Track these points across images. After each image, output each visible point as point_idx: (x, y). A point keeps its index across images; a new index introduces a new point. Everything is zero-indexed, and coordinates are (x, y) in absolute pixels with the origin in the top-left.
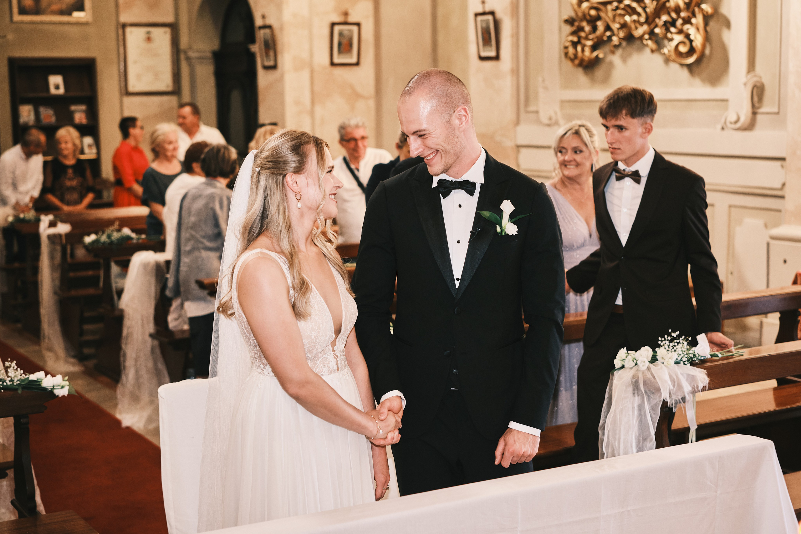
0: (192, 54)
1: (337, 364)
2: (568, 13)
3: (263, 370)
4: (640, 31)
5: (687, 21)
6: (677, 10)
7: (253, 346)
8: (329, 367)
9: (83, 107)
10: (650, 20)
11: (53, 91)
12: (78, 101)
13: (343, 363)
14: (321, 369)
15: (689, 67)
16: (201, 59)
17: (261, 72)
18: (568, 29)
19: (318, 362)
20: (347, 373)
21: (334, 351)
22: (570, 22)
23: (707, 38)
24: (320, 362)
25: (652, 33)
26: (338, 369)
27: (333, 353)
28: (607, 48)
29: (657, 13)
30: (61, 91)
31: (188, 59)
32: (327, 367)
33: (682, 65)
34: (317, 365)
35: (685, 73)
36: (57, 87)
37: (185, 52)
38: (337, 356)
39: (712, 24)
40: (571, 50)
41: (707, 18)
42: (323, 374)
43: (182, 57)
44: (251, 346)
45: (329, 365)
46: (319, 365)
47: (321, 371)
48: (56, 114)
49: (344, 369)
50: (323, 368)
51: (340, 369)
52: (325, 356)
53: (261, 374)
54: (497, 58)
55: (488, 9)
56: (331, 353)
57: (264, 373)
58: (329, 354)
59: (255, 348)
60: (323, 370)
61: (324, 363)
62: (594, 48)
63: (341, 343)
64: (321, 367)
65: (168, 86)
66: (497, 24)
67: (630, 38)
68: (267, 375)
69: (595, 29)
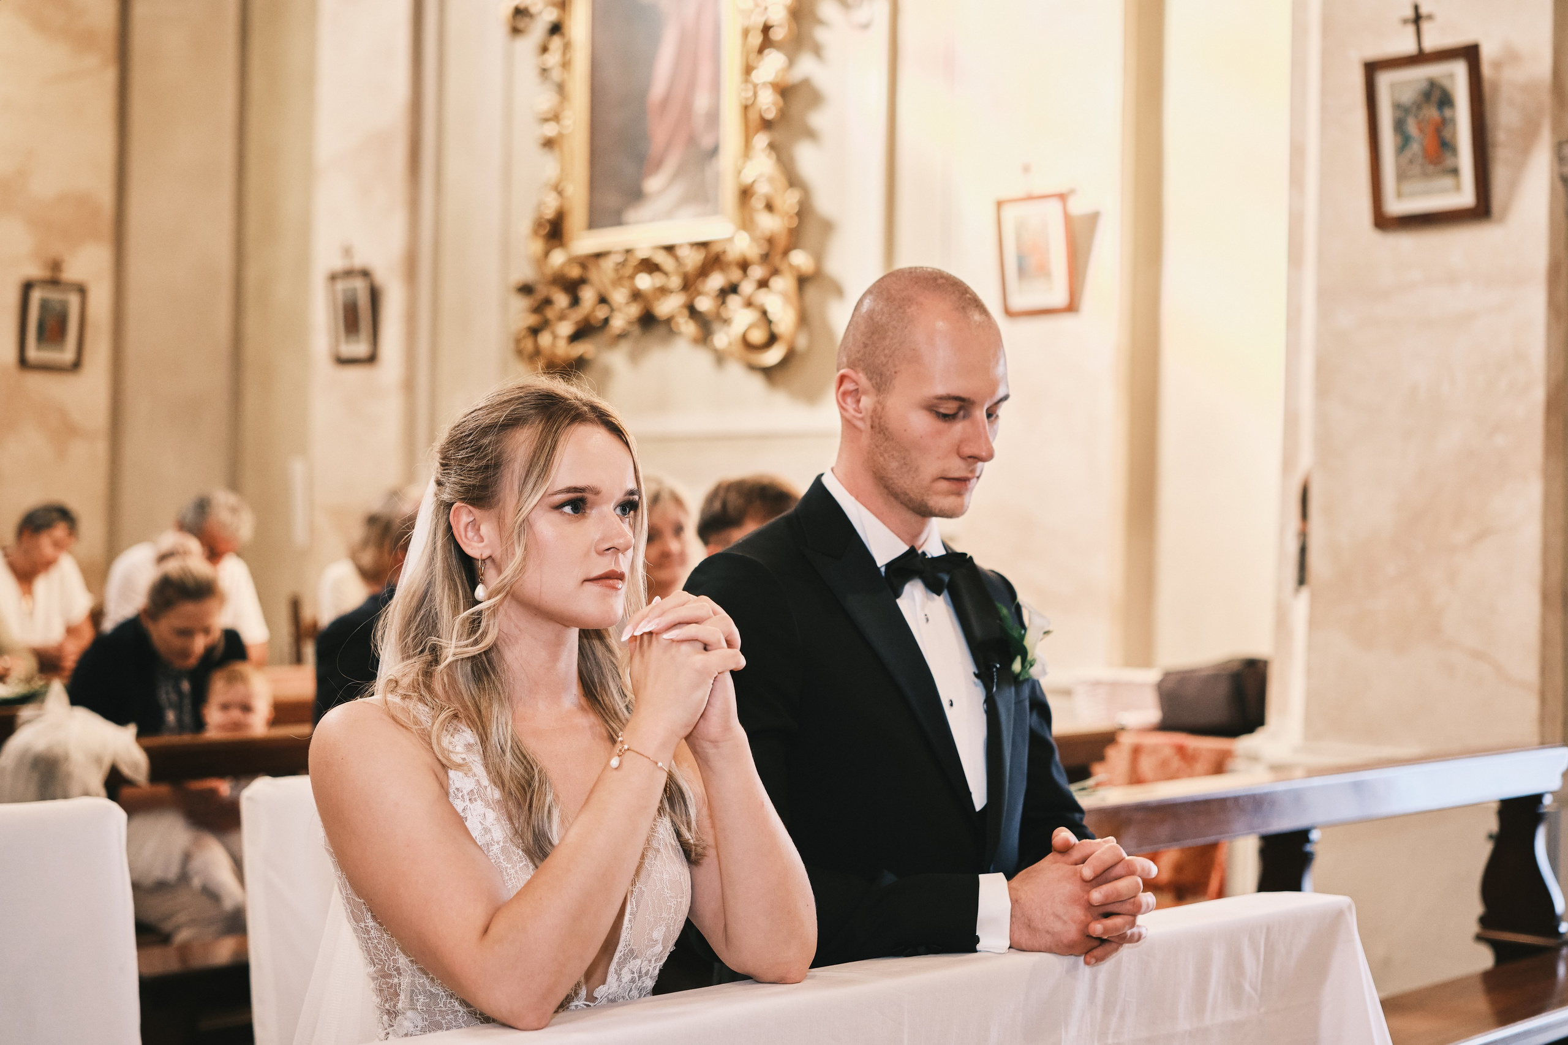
2: (525, 272)
4: (668, 306)
5: (763, 284)
6: (744, 266)
10: (690, 284)
15: (768, 373)
18: (520, 305)
22: (526, 289)
23: (803, 319)
25: (692, 311)
28: (602, 338)
29: (704, 271)
33: (753, 368)
35: (757, 383)
39: (811, 292)
40: (529, 345)
41: (802, 281)
54: (371, 359)
55: (358, 262)
62: (576, 337)
66: (375, 296)
67: (648, 321)
69: (575, 301)
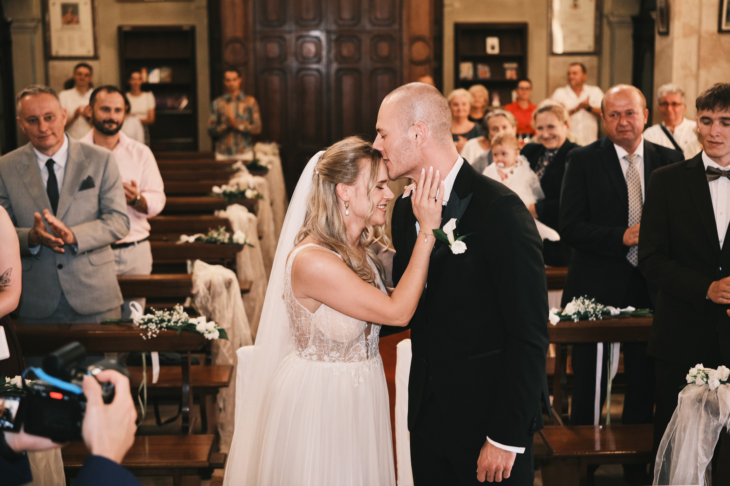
0: (613, 19)
1: (367, 352)
3: (301, 352)
7: (296, 330)
8: (359, 354)
9: (514, 65)
11: (489, 51)
12: (510, 59)
13: (373, 352)
14: (352, 355)
16: (621, 23)
17: (658, 38)
19: (351, 349)
20: (377, 361)
21: (366, 339)
24: (352, 350)
26: (368, 357)
27: (366, 341)
30: (496, 51)
31: (610, 23)
32: (358, 354)
34: (350, 351)
36: (493, 48)
37: (607, 17)
38: (368, 344)
42: (354, 360)
43: (605, 21)
44: (294, 330)
45: (360, 352)
46: (351, 351)
47: (352, 357)
48: (492, 71)
49: (374, 357)
50: (355, 355)
51: (369, 357)
52: (358, 344)
53: (298, 356)
56: (364, 341)
57: (302, 355)
58: (362, 343)
59: (297, 332)
60: (354, 356)
61: (356, 351)
63: (375, 332)
64: (353, 354)
65: (590, 47)
68: (304, 358)
